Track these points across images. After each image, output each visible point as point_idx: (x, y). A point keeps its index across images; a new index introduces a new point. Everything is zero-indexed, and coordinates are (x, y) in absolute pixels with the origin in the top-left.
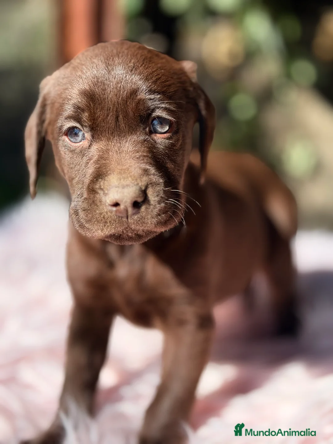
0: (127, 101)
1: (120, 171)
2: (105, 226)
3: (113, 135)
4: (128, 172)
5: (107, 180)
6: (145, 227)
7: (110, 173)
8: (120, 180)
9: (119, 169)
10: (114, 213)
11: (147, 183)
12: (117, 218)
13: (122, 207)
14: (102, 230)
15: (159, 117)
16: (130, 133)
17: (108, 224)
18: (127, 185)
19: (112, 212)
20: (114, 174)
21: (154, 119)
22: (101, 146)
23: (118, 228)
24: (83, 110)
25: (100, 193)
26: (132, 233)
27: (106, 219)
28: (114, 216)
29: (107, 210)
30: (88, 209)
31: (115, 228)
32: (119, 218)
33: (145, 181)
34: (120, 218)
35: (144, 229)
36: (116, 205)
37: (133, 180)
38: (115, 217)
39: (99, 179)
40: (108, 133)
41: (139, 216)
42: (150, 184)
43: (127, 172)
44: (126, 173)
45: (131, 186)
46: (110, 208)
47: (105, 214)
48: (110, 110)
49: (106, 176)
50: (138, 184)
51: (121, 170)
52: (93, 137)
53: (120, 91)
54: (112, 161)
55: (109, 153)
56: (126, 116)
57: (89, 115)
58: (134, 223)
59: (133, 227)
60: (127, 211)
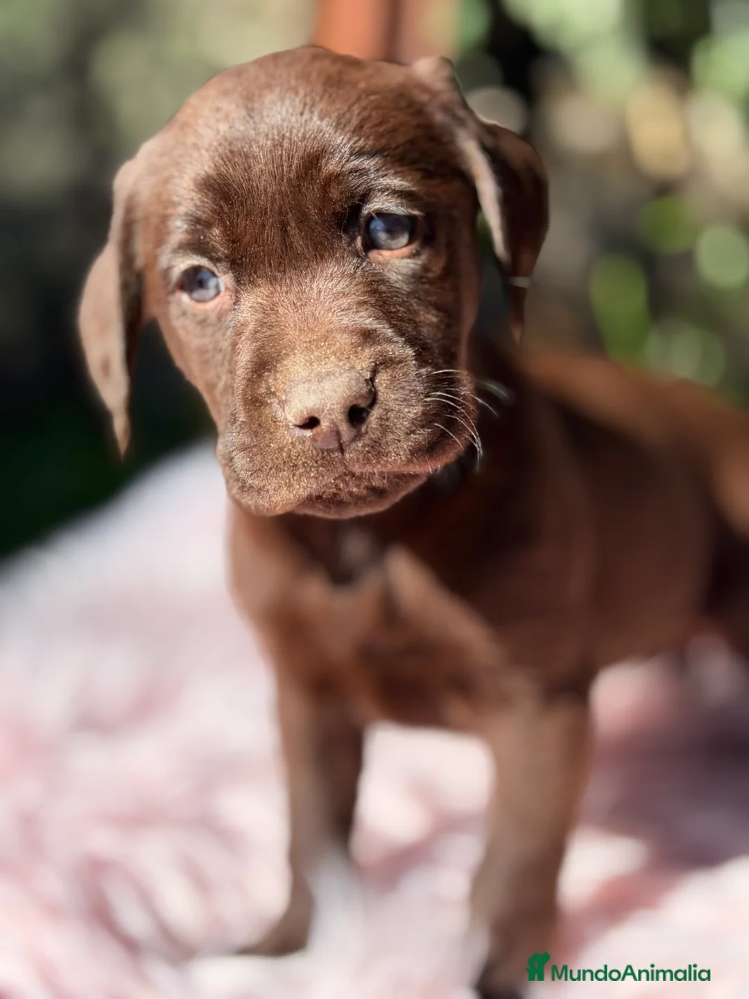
0: (299, 185)
1: (309, 344)
2: (294, 475)
3: (282, 269)
4: (327, 343)
5: (282, 371)
6: (385, 466)
7: (285, 354)
8: (311, 364)
9: (305, 342)
10: (308, 443)
11: (375, 362)
12: (317, 455)
13: (325, 424)
14: (289, 486)
15: (380, 214)
16: (318, 257)
17: (301, 470)
18: (328, 374)
19: (304, 442)
20: (295, 354)
21: (370, 218)
22: (260, 300)
23: (323, 476)
24: (208, 225)
25: (272, 403)
26: (358, 486)
27: (294, 458)
28: (312, 451)
29: (292, 438)
30: (252, 445)
31: (316, 478)
32: (323, 453)
33: (370, 358)
34: (325, 453)
35: (384, 470)
36: (311, 422)
37: (341, 360)
38: (314, 452)
39: (264, 372)
40: (270, 265)
41: (366, 440)
42: (381, 364)
43: (325, 345)
44: (322, 347)
45: (337, 374)
46: (299, 433)
47: (290, 447)
48: (266, 213)
49: (278, 361)
50: (353, 368)
51: (310, 342)
52: (238, 281)
53: (282, 166)
54: (285, 327)
55: (277, 311)
56: (303, 219)
57: (224, 232)
58: (358, 458)
59: (357, 469)
60: (338, 434)
